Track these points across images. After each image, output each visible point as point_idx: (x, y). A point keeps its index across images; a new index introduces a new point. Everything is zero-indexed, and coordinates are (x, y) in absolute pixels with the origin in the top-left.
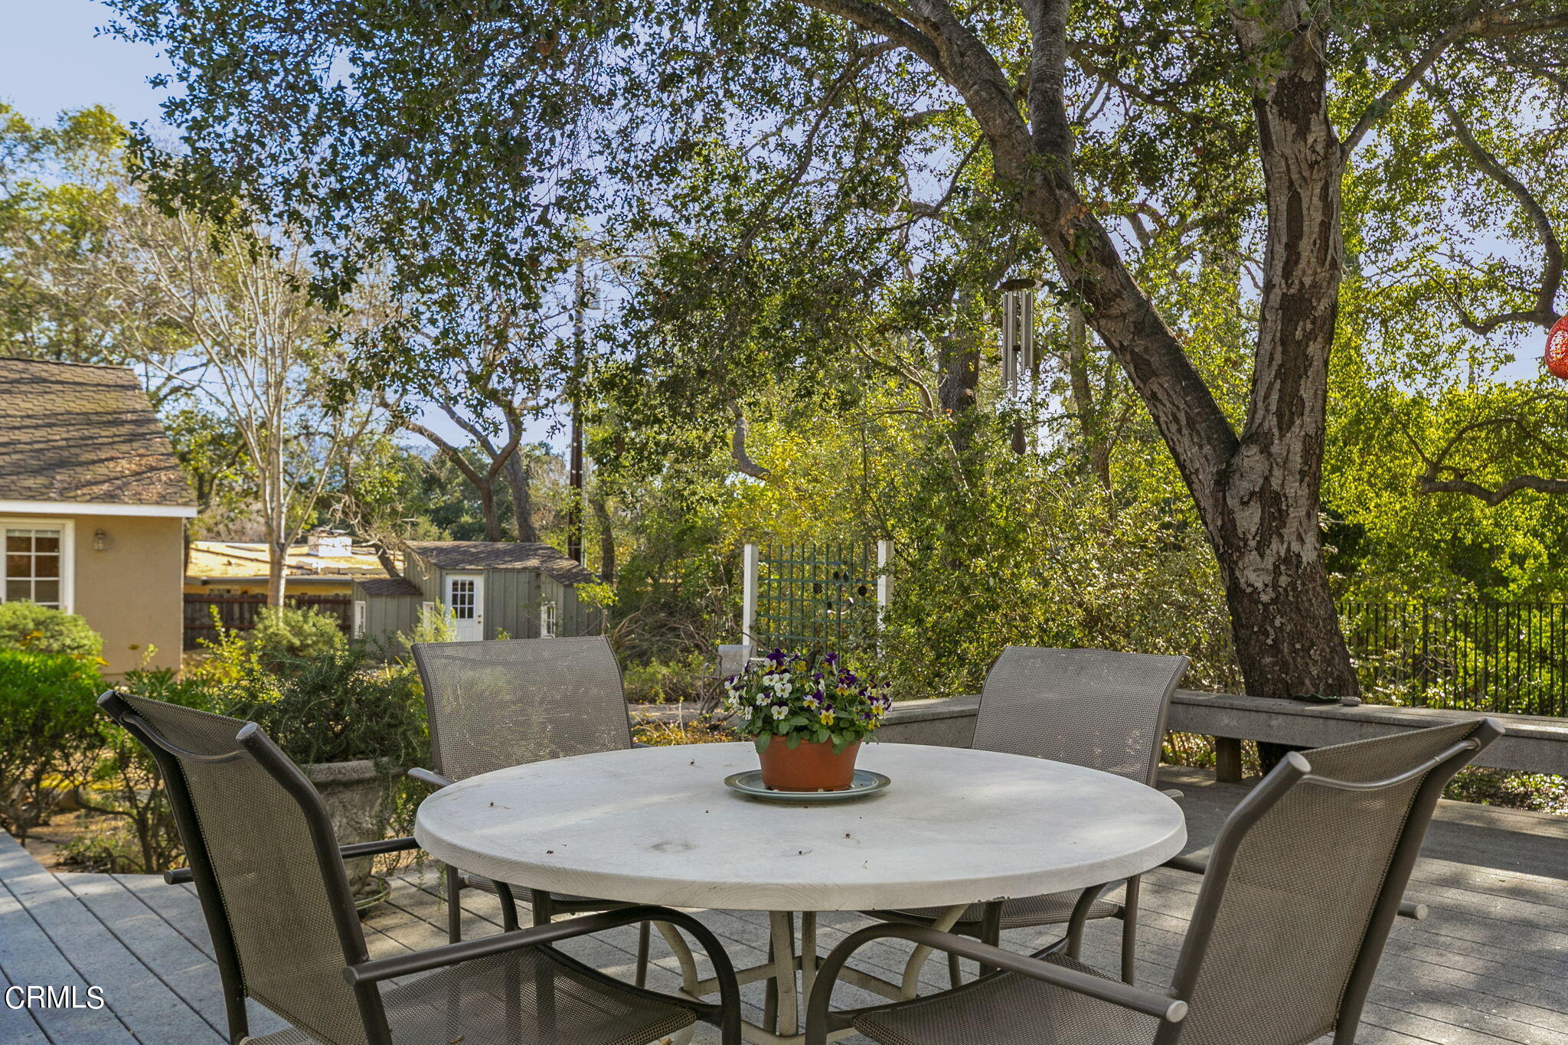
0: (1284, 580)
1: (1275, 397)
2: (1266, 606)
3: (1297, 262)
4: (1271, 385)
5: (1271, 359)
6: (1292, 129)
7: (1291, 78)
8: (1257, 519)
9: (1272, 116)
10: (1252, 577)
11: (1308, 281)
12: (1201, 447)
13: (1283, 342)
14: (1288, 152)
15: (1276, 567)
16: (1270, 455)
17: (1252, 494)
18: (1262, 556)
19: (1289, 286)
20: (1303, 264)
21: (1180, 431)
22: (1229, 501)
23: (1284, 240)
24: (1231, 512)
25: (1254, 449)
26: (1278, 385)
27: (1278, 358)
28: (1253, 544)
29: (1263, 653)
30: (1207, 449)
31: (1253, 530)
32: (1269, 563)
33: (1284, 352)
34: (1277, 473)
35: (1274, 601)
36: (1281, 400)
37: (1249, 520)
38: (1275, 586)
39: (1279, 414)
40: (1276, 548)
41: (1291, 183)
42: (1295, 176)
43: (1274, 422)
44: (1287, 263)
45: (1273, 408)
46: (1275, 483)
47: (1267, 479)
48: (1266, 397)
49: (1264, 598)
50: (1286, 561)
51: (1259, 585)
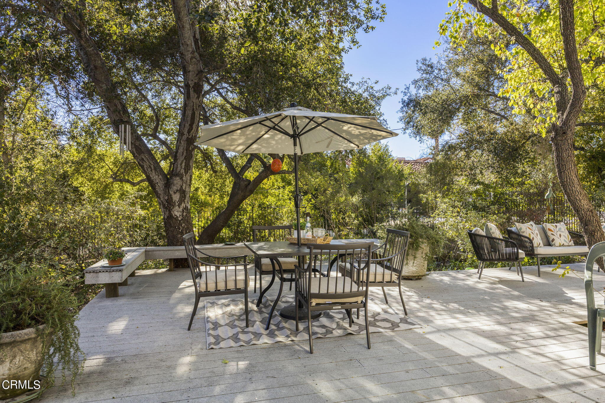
0: (185, 214)
1: (184, 164)
2: (180, 221)
3: (192, 130)
4: (183, 161)
5: (183, 154)
6: (196, 96)
7: (198, 83)
8: (178, 197)
9: (191, 91)
10: (176, 213)
11: (194, 135)
12: (159, 176)
13: (186, 150)
14: (194, 101)
15: (183, 210)
16: (183, 180)
17: (177, 190)
18: (179, 207)
19: (189, 135)
20: (193, 131)
21: (152, 170)
22: (170, 192)
23: (189, 123)
24: (171, 195)
25: (178, 178)
26: (184, 161)
27: (185, 154)
28: (177, 204)
29: (178, 234)
30: (160, 177)
31: (177, 200)
32: (181, 209)
33: (187, 153)
34: (184, 185)
35: (182, 220)
36: (185, 165)
37: (176, 197)
38: (183, 215)
39: (185, 169)
40: (183, 205)
41: (193, 109)
42: (195, 108)
43: (183, 171)
44: (189, 129)
45: (183, 167)
46: (184, 187)
47: (182, 187)
48: (181, 164)
49: (180, 219)
50: (185, 209)
51: (178, 215)
